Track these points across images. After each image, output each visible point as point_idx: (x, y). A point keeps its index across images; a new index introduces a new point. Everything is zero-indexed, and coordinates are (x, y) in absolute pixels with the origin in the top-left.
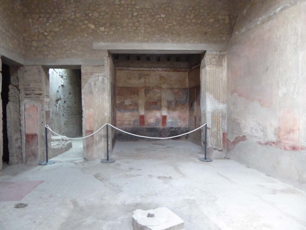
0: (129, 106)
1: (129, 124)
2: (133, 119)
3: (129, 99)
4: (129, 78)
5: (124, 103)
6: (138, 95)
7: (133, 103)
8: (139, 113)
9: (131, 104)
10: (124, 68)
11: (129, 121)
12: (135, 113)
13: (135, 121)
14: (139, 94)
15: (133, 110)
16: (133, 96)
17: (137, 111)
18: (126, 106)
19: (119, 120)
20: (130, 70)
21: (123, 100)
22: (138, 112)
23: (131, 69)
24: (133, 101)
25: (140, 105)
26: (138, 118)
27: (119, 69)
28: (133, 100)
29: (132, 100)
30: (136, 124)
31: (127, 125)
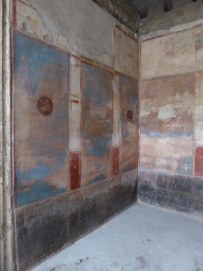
0: (169, 123)
1: (169, 167)
2: (178, 156)
3: (169, 106)
4: (171, 54)
5: (156, 114)
6: (192, 92)
7: (178, 116)
8: (193, 139)
9: (175, 117)
10: (159, 32)
11: (167, 158)
12: (185, 140)
13: (182, 161)
14: (197, 91)
15: (177, 133)
16: (178, 97)
17: (188, 135)
18: (161, 123)
19: (146, 155)
20: (173, 33)
21: (154, 109)
22: (190, 137)
23: (177, 28)
24: (178, 109)
25: (199, 120)
26: (191, 154)
27: (149, 37)
28: (178, 107)
29: (176, 106)
30: (186, 168)
31: (162, 167)
